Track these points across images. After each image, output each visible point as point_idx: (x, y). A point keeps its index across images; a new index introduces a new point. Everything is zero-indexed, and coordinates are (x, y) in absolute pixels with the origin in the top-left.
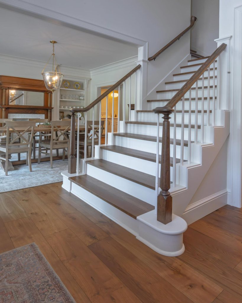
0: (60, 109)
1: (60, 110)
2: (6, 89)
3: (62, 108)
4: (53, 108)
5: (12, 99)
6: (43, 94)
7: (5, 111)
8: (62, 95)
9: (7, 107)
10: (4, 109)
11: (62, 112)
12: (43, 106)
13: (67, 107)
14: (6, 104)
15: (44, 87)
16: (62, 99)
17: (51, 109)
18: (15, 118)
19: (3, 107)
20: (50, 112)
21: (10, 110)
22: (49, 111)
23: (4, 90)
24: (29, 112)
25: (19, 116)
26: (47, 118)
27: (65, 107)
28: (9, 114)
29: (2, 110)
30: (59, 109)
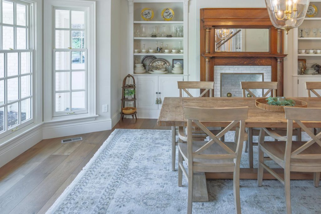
0: (300, 55)
1: (298, 56)
2: (210, 29)
3: (303, 54)
4: (286, 55)
5: (224, 40)
6: (267, 31)
7: (209, 61)
8: (302, 31)
9: (211, 56)
10: (207, 60)
11: (302, 60)
12: (268, 51)
13: (311, 51)
14: (211, 51)
15: (268, 18)
16: (302, 37)
17: (283, 57)
18: (223, 72)
19: (206, 57)
20: (281, 62)
21: (217, 60)
22: (279, 60)
23: (207, 30)
24: (245, 63)
25: (229, 70)
26: (276, 81)
27: (308, 51)
28: (215, 67)
29: (205, 61)
30: (296, 55)
